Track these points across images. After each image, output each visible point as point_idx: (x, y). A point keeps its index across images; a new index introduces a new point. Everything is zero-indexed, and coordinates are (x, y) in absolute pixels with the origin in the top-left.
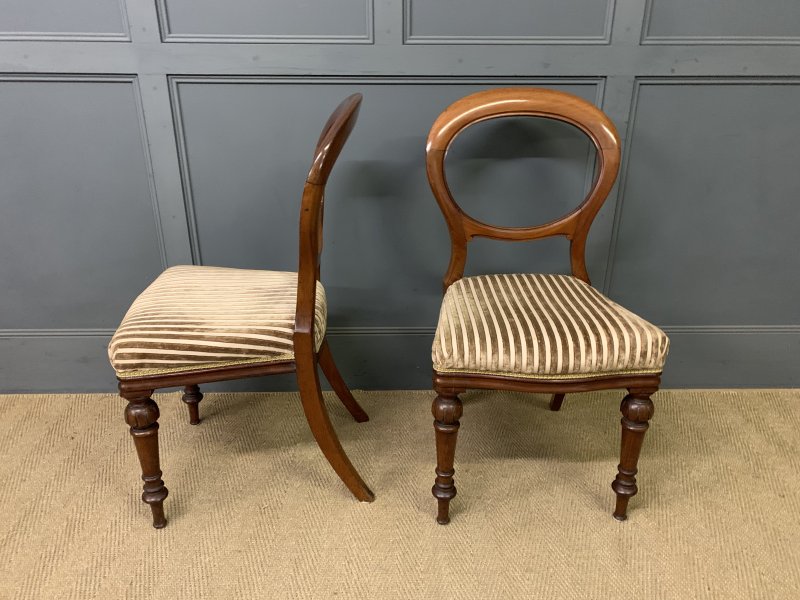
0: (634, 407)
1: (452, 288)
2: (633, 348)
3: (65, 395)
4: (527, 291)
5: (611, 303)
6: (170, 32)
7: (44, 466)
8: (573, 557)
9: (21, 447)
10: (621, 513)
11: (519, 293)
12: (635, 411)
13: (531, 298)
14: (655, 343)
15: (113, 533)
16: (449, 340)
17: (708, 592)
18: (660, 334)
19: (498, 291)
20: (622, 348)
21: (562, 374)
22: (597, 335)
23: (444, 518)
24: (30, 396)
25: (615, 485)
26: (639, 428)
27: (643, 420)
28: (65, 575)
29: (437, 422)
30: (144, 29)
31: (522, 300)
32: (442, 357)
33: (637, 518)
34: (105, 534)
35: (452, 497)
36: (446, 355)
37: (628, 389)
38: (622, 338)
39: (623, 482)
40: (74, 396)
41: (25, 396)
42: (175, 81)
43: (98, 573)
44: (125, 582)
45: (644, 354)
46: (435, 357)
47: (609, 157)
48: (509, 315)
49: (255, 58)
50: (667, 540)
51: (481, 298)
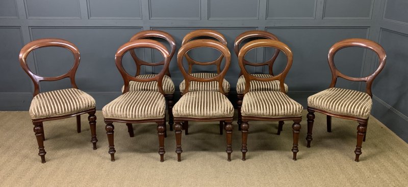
1: (246, 95)
2: (293, 109)
4: (267, 95)
5: (290, 98)
11: (265, 96)
13: (268, 97)
14: (299, 108)
16: (245, 107)
18: (300, 106)
19: (259, 95)
20: (290, 109)
21: (278, 116)
22: (284, 106)
31: (265, 98)
38: (290, 107)
45: (296, 111)
48: (261, 101)
51: (254, 97)
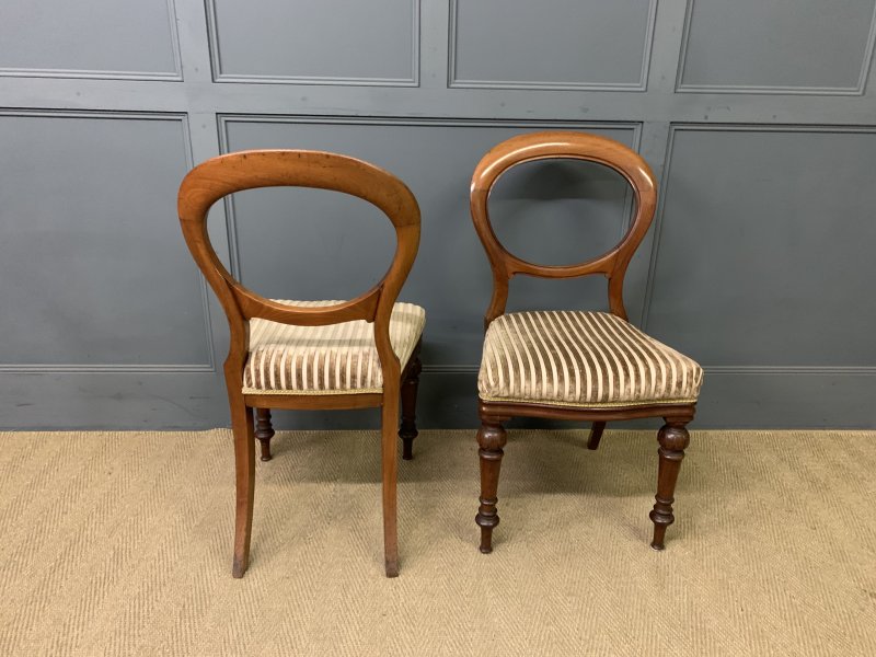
0: (670, 436)
1: (494, 324)
2: (669, 378)
3: (98, 433)
4: (568, 326)
5: (648, 338)
6: (221, 73)
7: (84, 500)
8: (613, 583)
9: (59, 481)
10: (659, 543)
11: (559, 328)
12: (671, 440)
13: (572, 333)
14: (690, 374)
15: (161, 561)
16: (495, 369)
17: (741, 613)
18: (694, 366)
19: (539, 326)
20: (659, 378)
21: (603, 402)
22: (635, 365)
23: (487, 546)
24: (62, 433)
25: (652, 515)
26: (675, 457)
27: (679, 448)
28: (117, 599)
29: (482, 450)
30: (197, 70)
31: (563, 334)
32: (488, 385)
33: (674, 549)
34: (153, 562)
35: (495, 525)
36: (492, 383)
37: (665, 418)
38: (658, 369)
39: (661, 511)
40: (107, 433)
41: (57, 433)
42: (224, 119)
43: (150, 598)
44: (178, 604)
45: (679, 384)
46: (481, 386)
47: (646, 199)
48: (551, 347)
49: (304, 99)
50: (703, 567)
51: (523, 332)
